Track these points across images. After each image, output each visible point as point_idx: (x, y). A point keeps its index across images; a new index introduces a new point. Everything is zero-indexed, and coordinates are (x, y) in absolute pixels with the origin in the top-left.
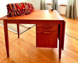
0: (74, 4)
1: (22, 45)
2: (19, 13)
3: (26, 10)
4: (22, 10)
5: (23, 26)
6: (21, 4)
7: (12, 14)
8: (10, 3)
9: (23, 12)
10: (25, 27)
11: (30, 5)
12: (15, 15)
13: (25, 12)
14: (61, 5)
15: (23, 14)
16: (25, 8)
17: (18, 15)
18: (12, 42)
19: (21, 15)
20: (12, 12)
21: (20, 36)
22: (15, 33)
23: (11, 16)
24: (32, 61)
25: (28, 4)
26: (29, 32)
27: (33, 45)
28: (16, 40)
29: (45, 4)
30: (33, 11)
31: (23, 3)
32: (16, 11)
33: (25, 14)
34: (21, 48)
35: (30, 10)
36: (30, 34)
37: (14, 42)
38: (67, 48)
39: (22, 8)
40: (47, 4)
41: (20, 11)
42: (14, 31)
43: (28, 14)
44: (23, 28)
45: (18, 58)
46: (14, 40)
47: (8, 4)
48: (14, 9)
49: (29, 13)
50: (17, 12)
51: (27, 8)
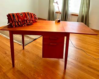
0: (86, 14)
1: (28, 57)
2: (20, 23)
3: (28, 20)
4: (24, 20)
5: (28, 37)
6: (22, 14)
7: (13, 25)
8: (11, 13)
9: (25, 22)
10: (30, 38)
11: (33, 15)
12: (16, 25)
13: (27, 22)
14: (72, 15)
15: (25, 25)
16: (27, 19)
17: (19, 26)
18: (17, 53)
19: (22, 26)
20: (13, 22)
21: (25, 47)
22: (19, 44)
23: (12, 27)
24: (38, 71)
25: (31, 13)
26: (35, 44)
27: (39, 56)
28: (21, 51)
29: (53, 13)
30: (36, 21)
31: (25, 13)
32: (17, 21)
33: (27, 24)
34: (26, 59)
35: (32, 20)
36: (35, 45)
37: (19, 53)
38: (74, 60)
39: (24, 18)
40: (56, 13)
41: (21, 22)
42: (18, 42)
43: (29, 25)
44: (28, 39)
45: (23, 68)
46: (19, 52)
47: (9, 14)
48: (15, 20)
49: (31, 24)
50: (18, 23)
51: (29, 18)
